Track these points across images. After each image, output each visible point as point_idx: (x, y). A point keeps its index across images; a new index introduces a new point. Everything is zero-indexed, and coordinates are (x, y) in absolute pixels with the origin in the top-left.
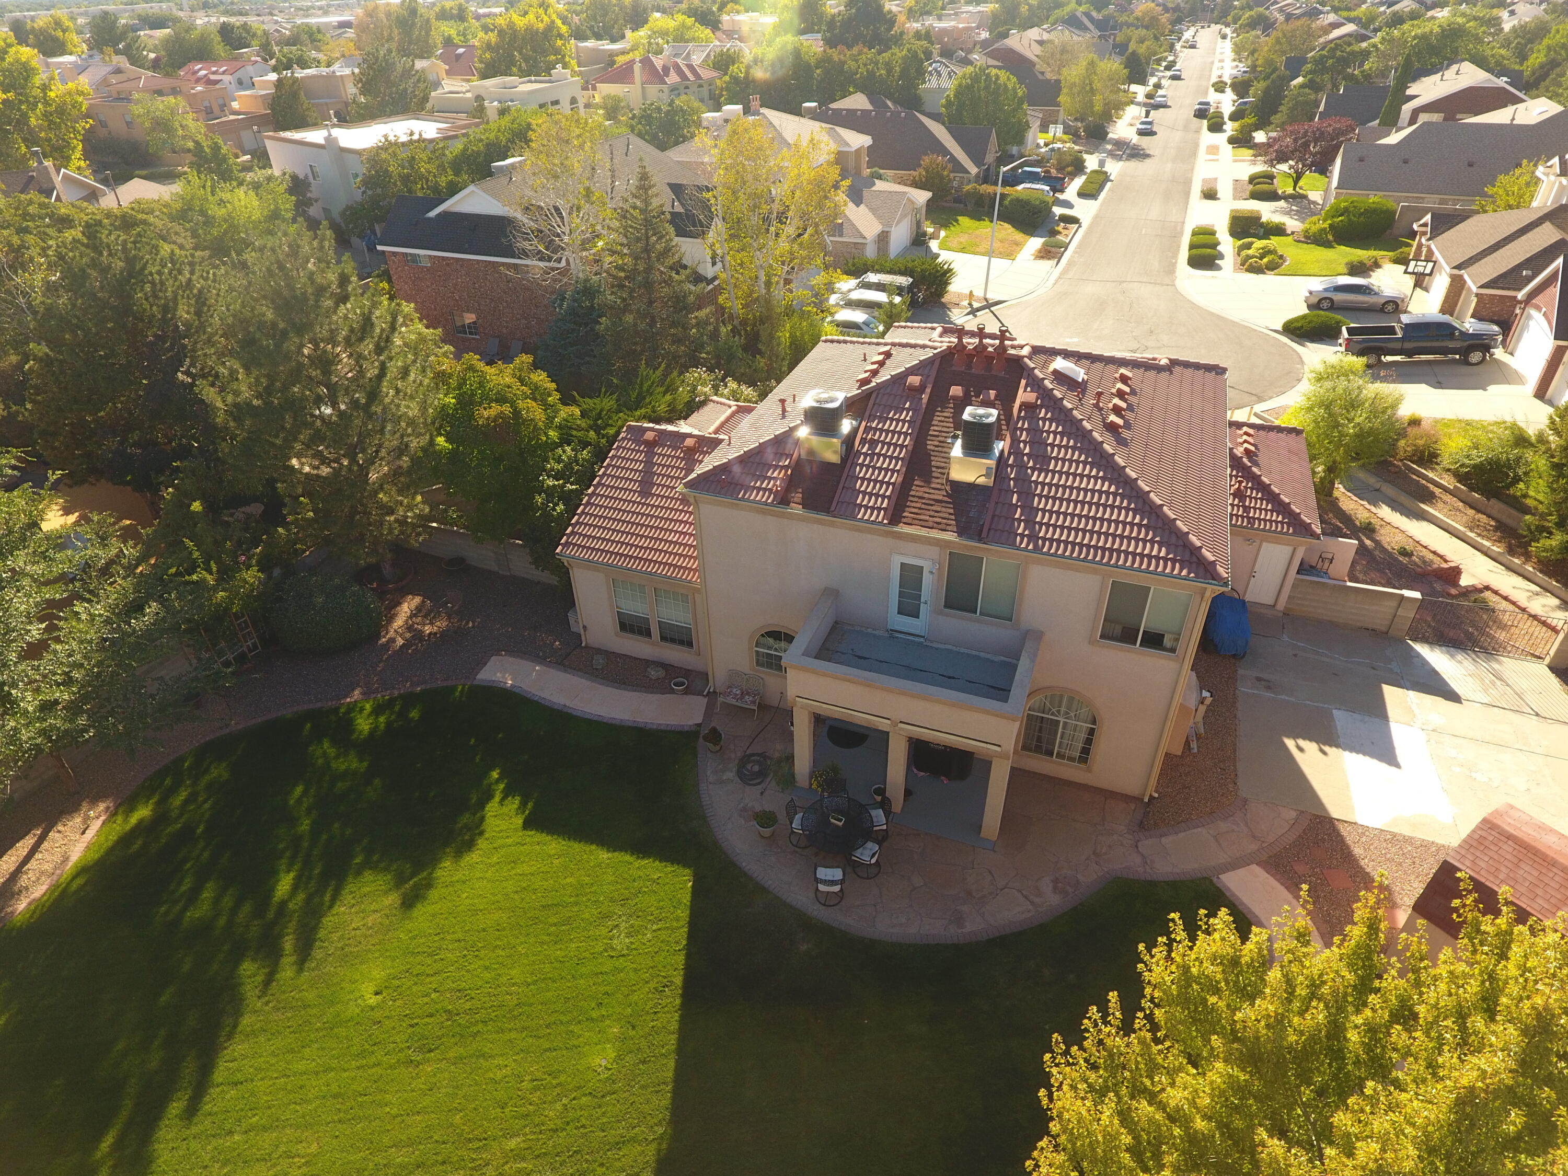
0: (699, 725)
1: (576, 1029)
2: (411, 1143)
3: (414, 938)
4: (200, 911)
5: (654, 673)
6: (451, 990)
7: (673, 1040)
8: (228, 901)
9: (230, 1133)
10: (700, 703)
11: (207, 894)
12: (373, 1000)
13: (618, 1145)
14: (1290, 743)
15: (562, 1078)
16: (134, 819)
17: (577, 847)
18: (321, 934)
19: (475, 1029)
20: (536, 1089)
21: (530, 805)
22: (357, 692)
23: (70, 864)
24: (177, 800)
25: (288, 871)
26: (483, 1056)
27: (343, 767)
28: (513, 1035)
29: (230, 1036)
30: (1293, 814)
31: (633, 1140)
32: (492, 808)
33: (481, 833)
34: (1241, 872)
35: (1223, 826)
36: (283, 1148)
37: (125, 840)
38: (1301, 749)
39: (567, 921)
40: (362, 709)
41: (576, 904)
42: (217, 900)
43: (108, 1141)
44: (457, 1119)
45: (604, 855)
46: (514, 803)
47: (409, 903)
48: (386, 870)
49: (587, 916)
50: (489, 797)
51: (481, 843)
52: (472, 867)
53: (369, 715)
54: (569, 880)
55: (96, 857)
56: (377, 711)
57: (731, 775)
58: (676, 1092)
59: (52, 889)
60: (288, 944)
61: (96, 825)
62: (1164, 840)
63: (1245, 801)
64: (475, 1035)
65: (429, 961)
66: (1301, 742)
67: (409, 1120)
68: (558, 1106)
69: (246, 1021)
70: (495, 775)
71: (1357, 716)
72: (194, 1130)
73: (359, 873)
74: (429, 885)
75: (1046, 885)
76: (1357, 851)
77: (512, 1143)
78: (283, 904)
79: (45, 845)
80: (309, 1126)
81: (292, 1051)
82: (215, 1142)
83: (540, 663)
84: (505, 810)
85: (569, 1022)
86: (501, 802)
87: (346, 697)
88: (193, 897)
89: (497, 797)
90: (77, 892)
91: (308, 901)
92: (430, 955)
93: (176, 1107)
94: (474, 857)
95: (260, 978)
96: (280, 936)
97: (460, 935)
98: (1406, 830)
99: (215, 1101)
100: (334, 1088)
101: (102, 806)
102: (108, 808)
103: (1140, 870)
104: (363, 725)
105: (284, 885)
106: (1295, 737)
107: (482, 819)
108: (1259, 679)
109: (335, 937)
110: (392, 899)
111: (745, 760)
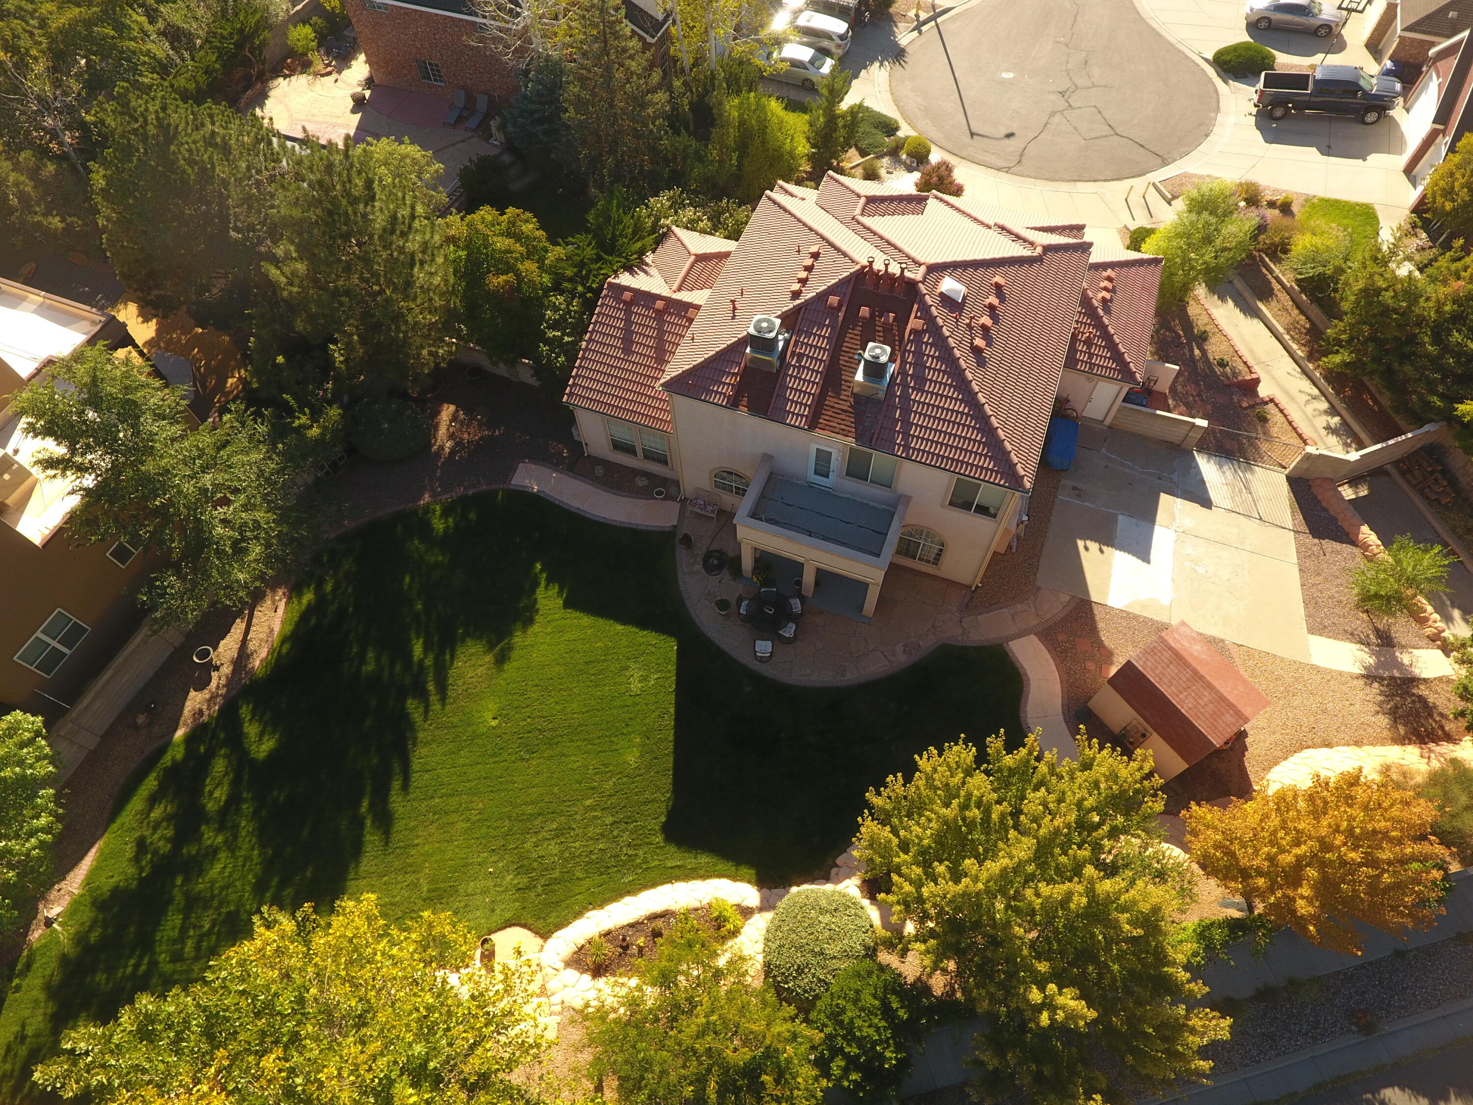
0: (675, 526)
1: (615, 740)
2: (533, 803)
3: (508, 684)
4: (369, 667)
5: (641, 482)
6: (539, 717)
7: (671, 745)
8: (385, 660)
9: (432, 797)
10: (674, 508)
11: (370, 655)
12: (494, 723)
13: (646, 803)
14: (1080, 544)
15: (611, 768)
16: (305, 601)
17: (601, 622)
18: (451, 681)
19: (556, 740)
20: (596, 773)
21: (566, 591)
22: (426, 496)
23: (276, 633)
24: (329, 587)
25: (418, 638)
26: (564, 755)
27: (433, 560)
28: (579, 743)
29: (414, 745)
30: (1068, 598)
31: (654, 800)
32: (540, 593)
33: (537, 611)
34: (1023, 640)
35: (1020, 607)
36: (464, 806)
37: (304, 617)
38: (1086, 549)
39: (601, 672)
40: (434, 511)
41: (606, 660)
42: (378, 660)
43: (365, 803)
44: (556, 790)
45: (620, 627)
46: (554, 590)
47: (501, 659)
48: (480, 638)
49: (613, 669)
50: (537, 584)
51: (538, 618)
52: (536, 635)
53: (441, 517)
54: (599, 644)
55: (291, 628)
56: (445, 513)
57: (699, 567)
58: (675, 775)
59: (271, 652)
60: (431, 687)
61: (282, 605)
62: (979, 617)
63: (1039, 588)
64: (557, 743)
65: (521, 699)
66: (1089, 543)
67: (530, 791)
68: (611, 783)
69: (421, 735)
70: (538, 566)
71: (1134, 520)
72: (412, 796)
73: (463, 641)
74: (510, 648)
75: (899, 648)
76: (1101, 625)
77: (588, 802)
78: (421, 661)
79: (254, 621)
80: (474, 794)
81: (453, 753)
82: (425, 803)
83: (555, 470)
84: (550, 593)
85: (610, 736)
86: (546, 588)
87: (420, 499)
88: (362, 658)
89: (543, 583)
90: (288, 653)
91: (436, 659)
92: (522, 695)
93: (396, 784)
94: (536, 628)
95: (421, 710)
96: (425, 682)
97: (537, 682)
98: (1137, 611)
99: (418, 779)
100: (483, 773)
101: (280, 592)
102: (284, 594)
103: (960, 638)
104: (439, 525)
105: (418, 650)
106: (1084, 539)
107: (535, 601)
108: (1074, 488)
109: (460, 683)
110: (489, 658)
111: (708, 555)
